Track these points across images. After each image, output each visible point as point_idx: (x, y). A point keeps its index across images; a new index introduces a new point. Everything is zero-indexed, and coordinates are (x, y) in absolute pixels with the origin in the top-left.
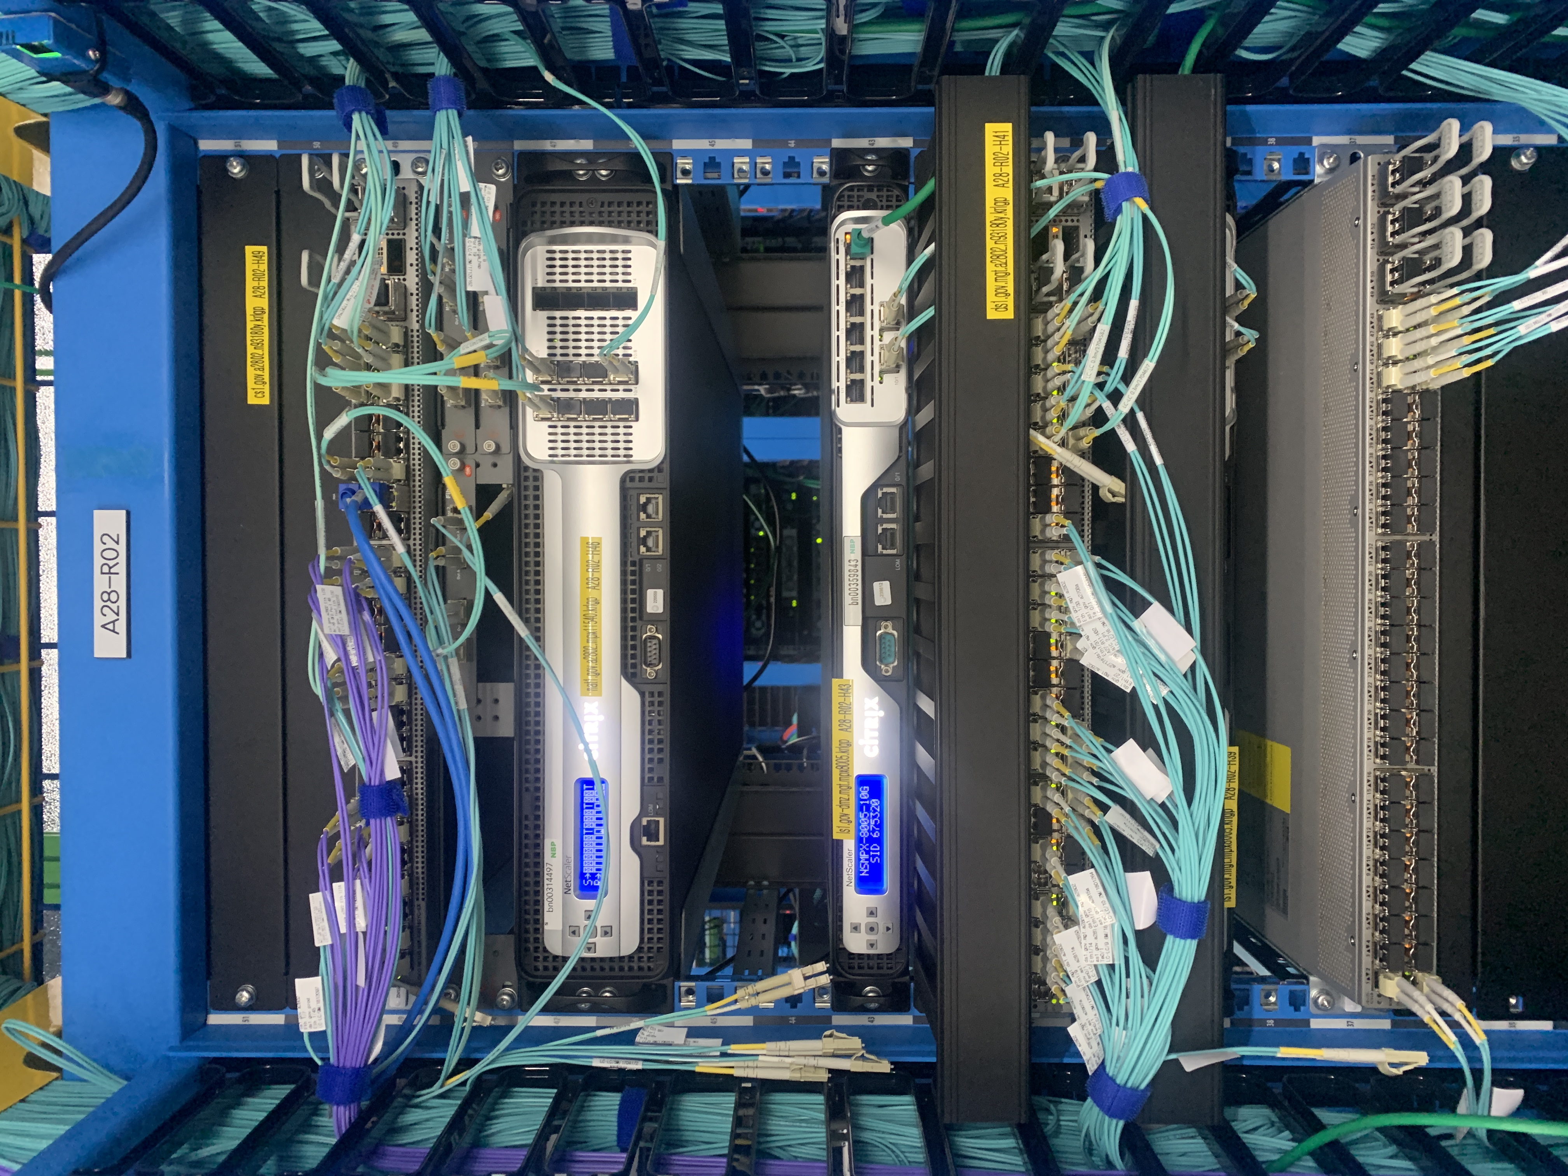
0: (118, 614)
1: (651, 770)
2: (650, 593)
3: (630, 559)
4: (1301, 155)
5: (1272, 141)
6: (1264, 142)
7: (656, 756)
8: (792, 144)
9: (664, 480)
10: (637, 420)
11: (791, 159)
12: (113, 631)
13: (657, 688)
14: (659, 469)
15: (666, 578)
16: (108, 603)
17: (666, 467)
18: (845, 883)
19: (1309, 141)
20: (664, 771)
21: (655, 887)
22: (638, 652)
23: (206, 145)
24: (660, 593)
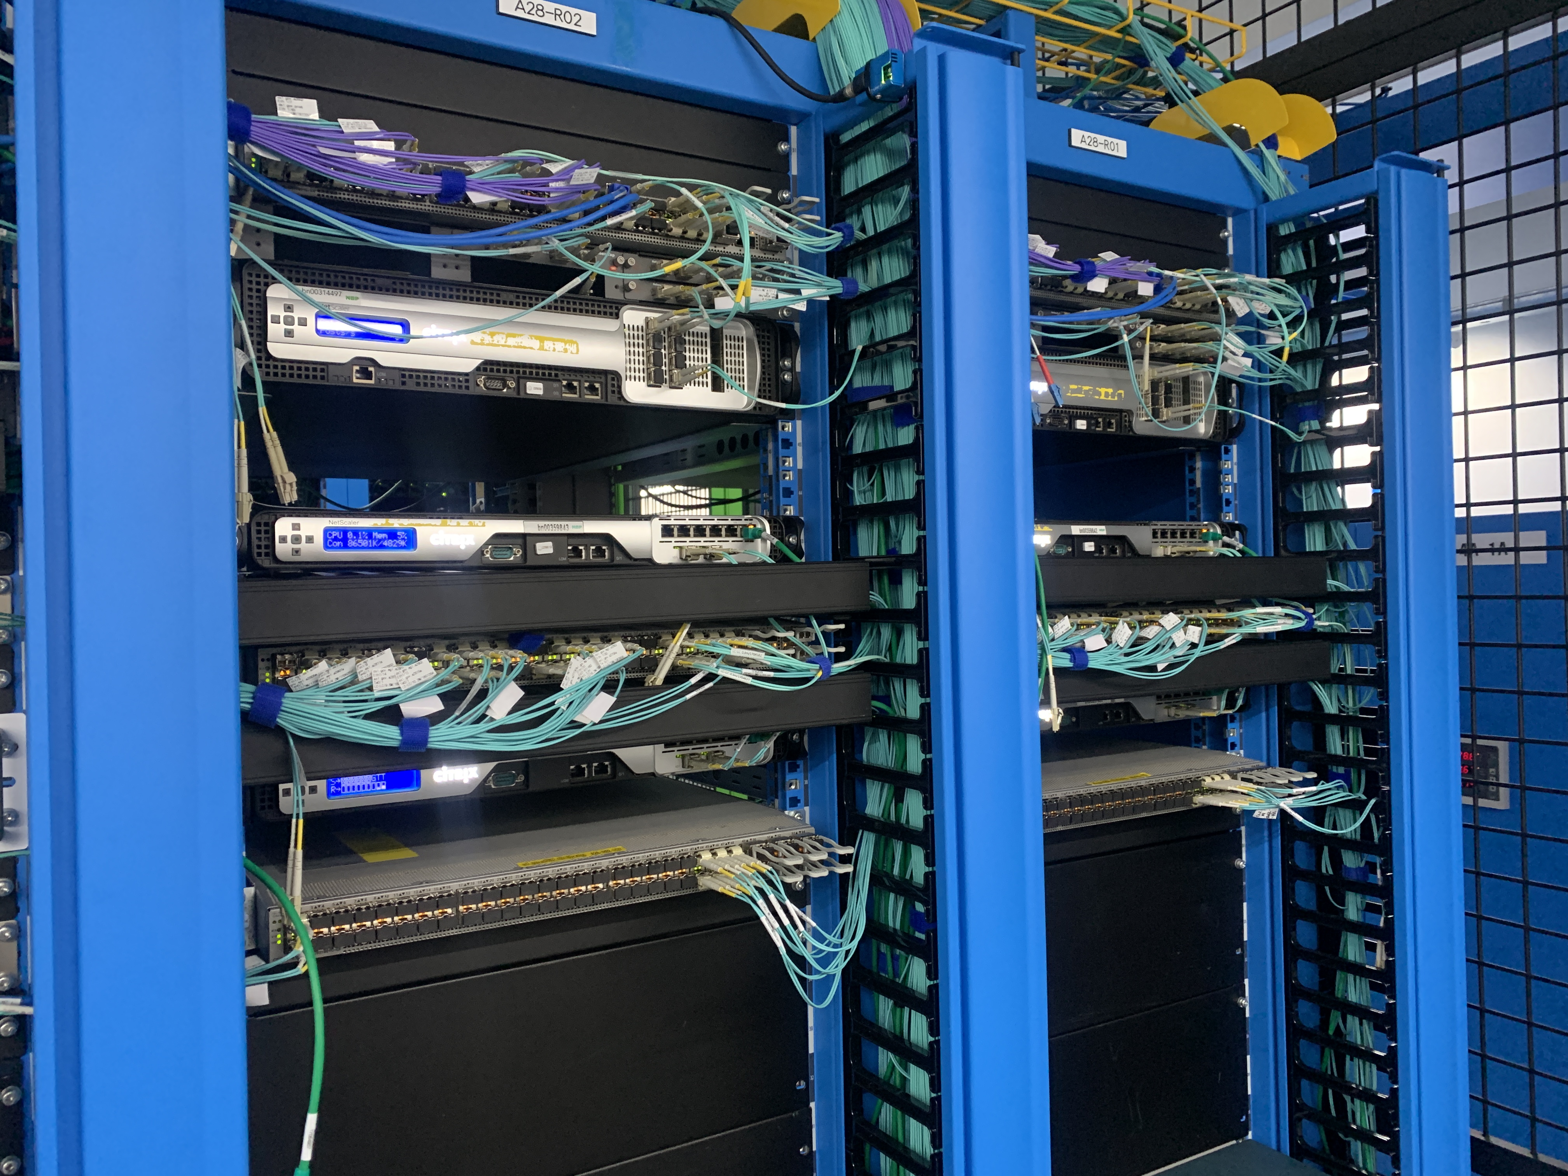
0: (529, 13)
1: (411, 376)
2: (540, 385)
3: (559, 373)
4: (799, 801)
5: (806, 782)
6: (806, 778)
7: (422, 381)
8: (800, 493)
9: (613, 400)
10: (649, 386)
11: (792, 493)
12: (517, 8)
13: (471, 384)
14: (621, 397)
15: (550, 397)
16: (535, 9)
17: (622, 403)
18: (331, 519)
19: (806, 805)
20: (411, 386)
21: (319, 374)
22: (495, 373)
23: (793, 130)
24: (541, 392)
